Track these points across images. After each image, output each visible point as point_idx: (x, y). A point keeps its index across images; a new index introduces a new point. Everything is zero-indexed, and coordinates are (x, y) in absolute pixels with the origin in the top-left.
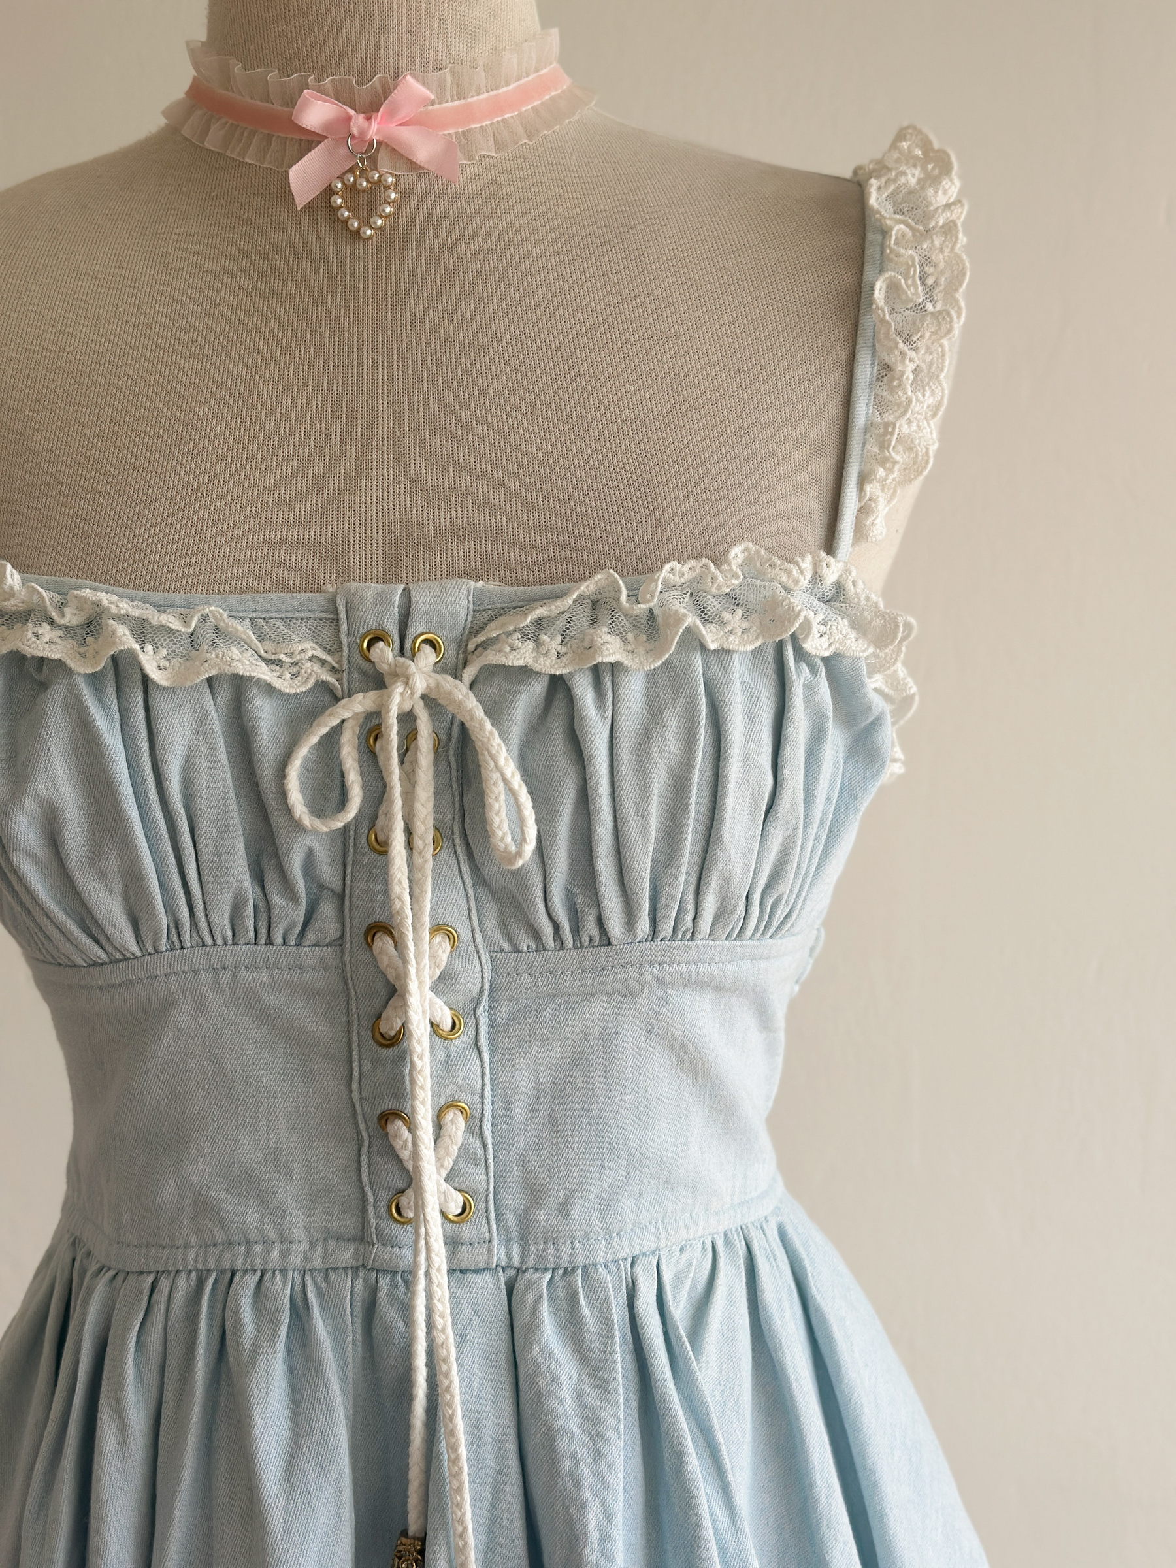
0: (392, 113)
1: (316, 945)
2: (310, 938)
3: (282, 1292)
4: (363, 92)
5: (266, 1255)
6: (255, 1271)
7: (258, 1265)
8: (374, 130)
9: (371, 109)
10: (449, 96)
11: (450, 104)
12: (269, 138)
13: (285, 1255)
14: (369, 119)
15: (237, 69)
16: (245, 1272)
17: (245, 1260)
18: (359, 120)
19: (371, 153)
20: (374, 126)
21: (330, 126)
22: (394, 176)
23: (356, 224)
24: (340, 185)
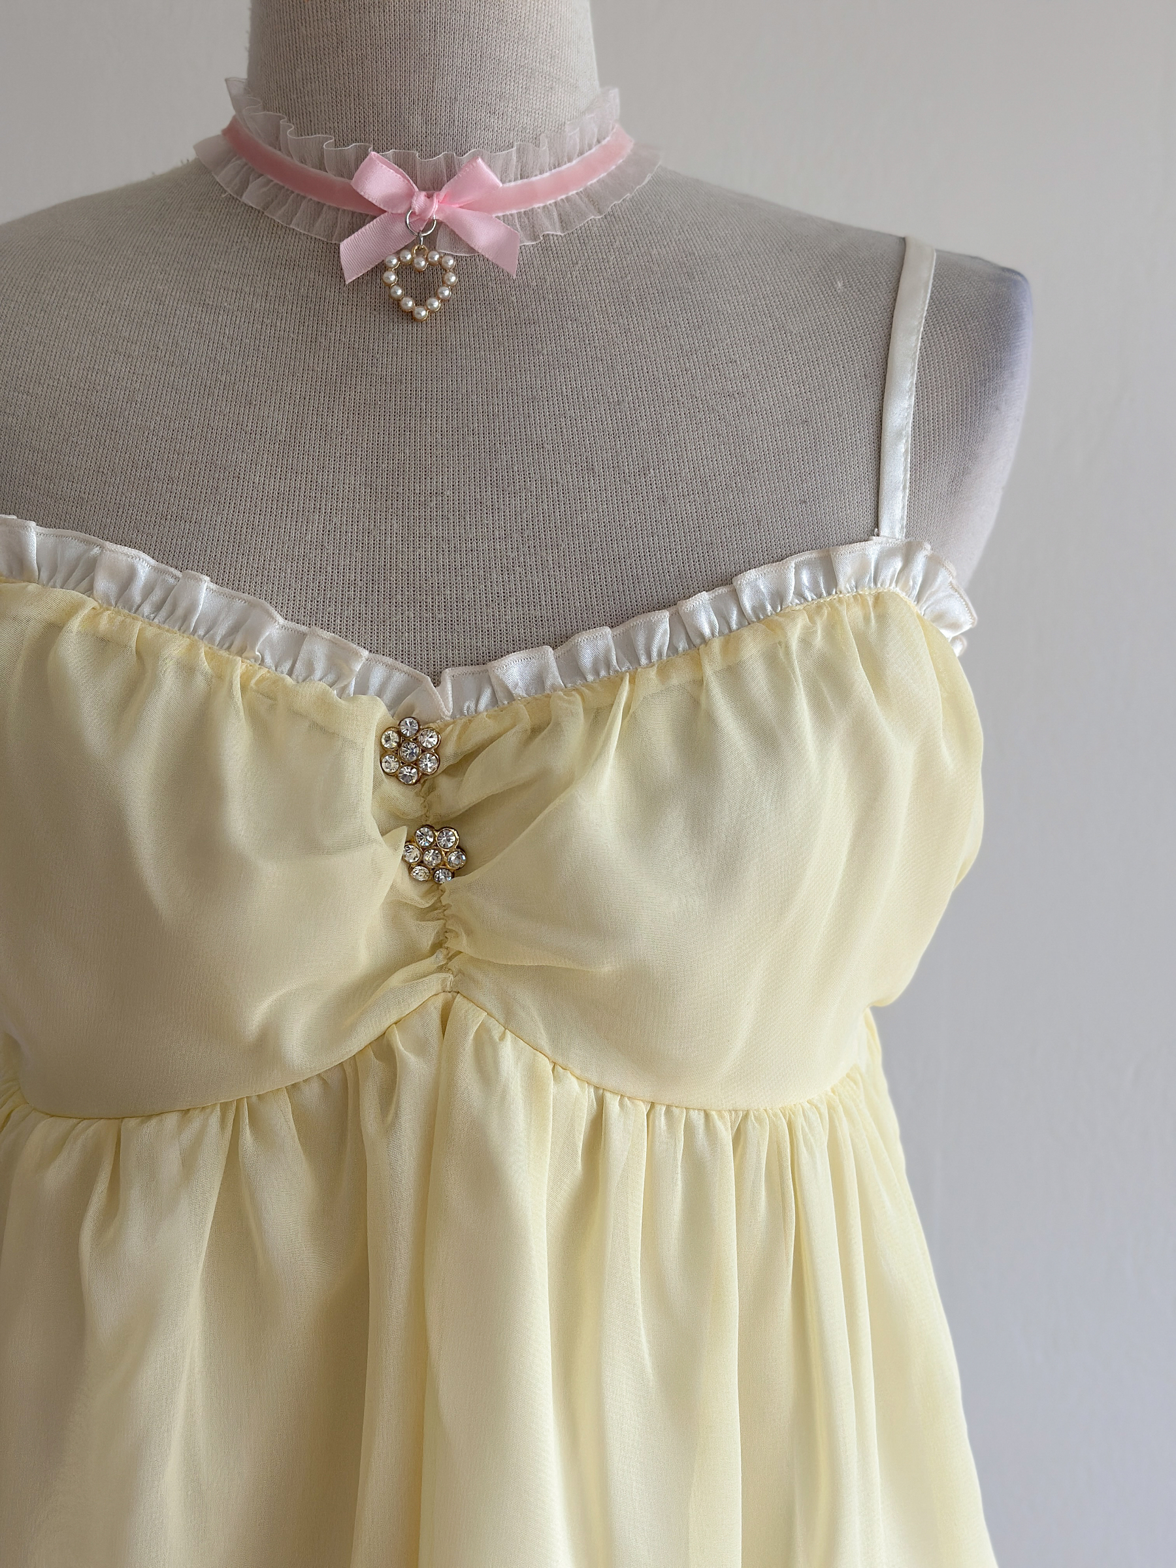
0: (455, 194)
4: (427, 167)
8: (434, 212)
9: (432, 187)
10: (512, 177)
11: (512, 184)
14: (431, 197)
15: (289, 133)
18: (420, 200)
19: (429, 232)
20: (436, 206)
21: (392, 200)
22: (451, 256)
23: (410, 304)
24: (395, 261)
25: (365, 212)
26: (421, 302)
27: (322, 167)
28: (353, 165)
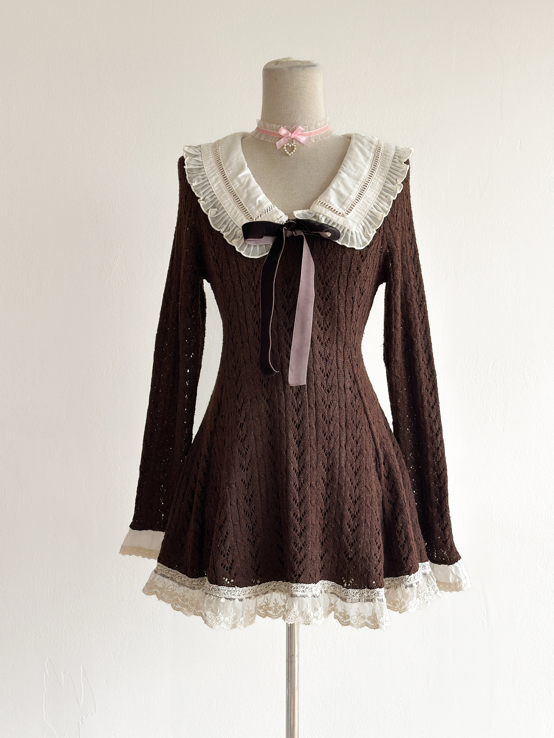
0: (296, 133)
4: (291, 129)
8: (293, 136)
9: (292, 132)
10: (307, 130)
11: (307, 132)
12: (273, 137)
14: (292, 134)
15: (268, 124)
18: (290, 134)
19: (292, 140)
20: (293, 135)
21: (285, 135)
22: (296, 145)
23: (288, 153)
24: (286, 145)
25: (281, 137)
26: (290, 153)
27: (273, 130)
28: (278, 129)
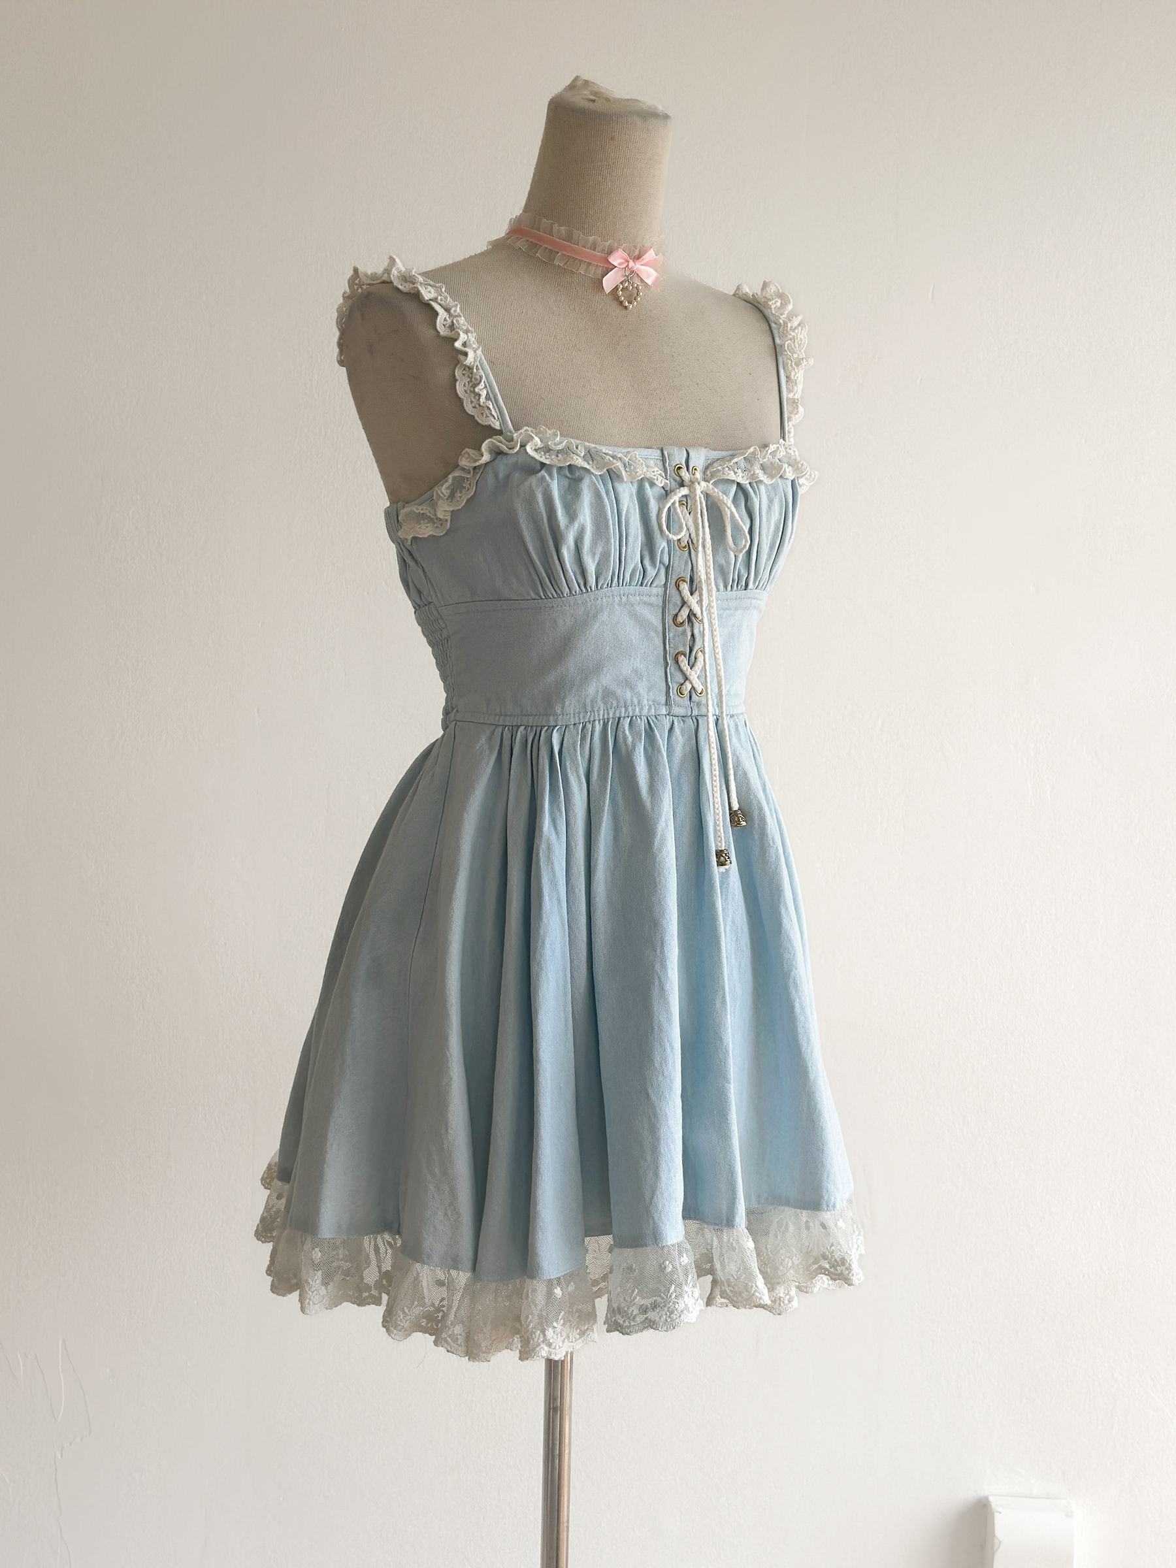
1: (656, 587)
2: (655, 585)
3: (642, 725)
5: (634, 711)
6: (628, 717)
7: (631, 715)
13: (641, 709)
16: (624, 717)
17: (625, 713)
